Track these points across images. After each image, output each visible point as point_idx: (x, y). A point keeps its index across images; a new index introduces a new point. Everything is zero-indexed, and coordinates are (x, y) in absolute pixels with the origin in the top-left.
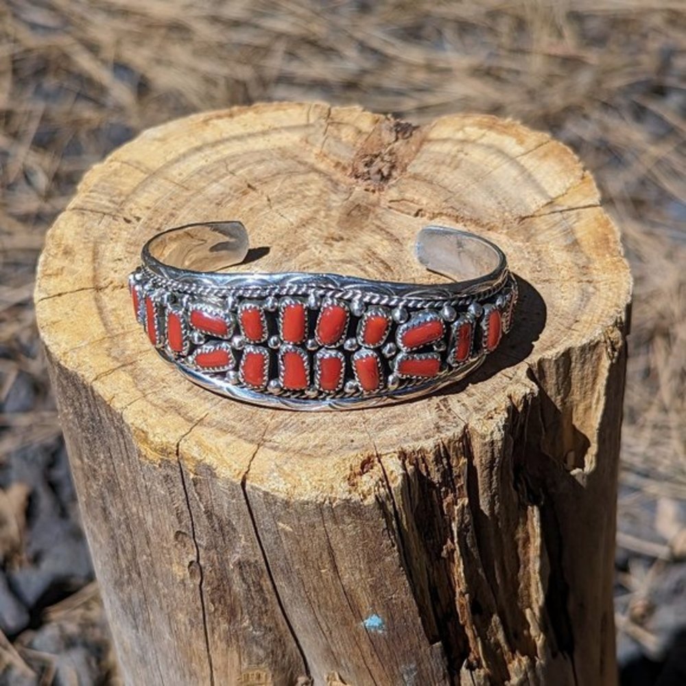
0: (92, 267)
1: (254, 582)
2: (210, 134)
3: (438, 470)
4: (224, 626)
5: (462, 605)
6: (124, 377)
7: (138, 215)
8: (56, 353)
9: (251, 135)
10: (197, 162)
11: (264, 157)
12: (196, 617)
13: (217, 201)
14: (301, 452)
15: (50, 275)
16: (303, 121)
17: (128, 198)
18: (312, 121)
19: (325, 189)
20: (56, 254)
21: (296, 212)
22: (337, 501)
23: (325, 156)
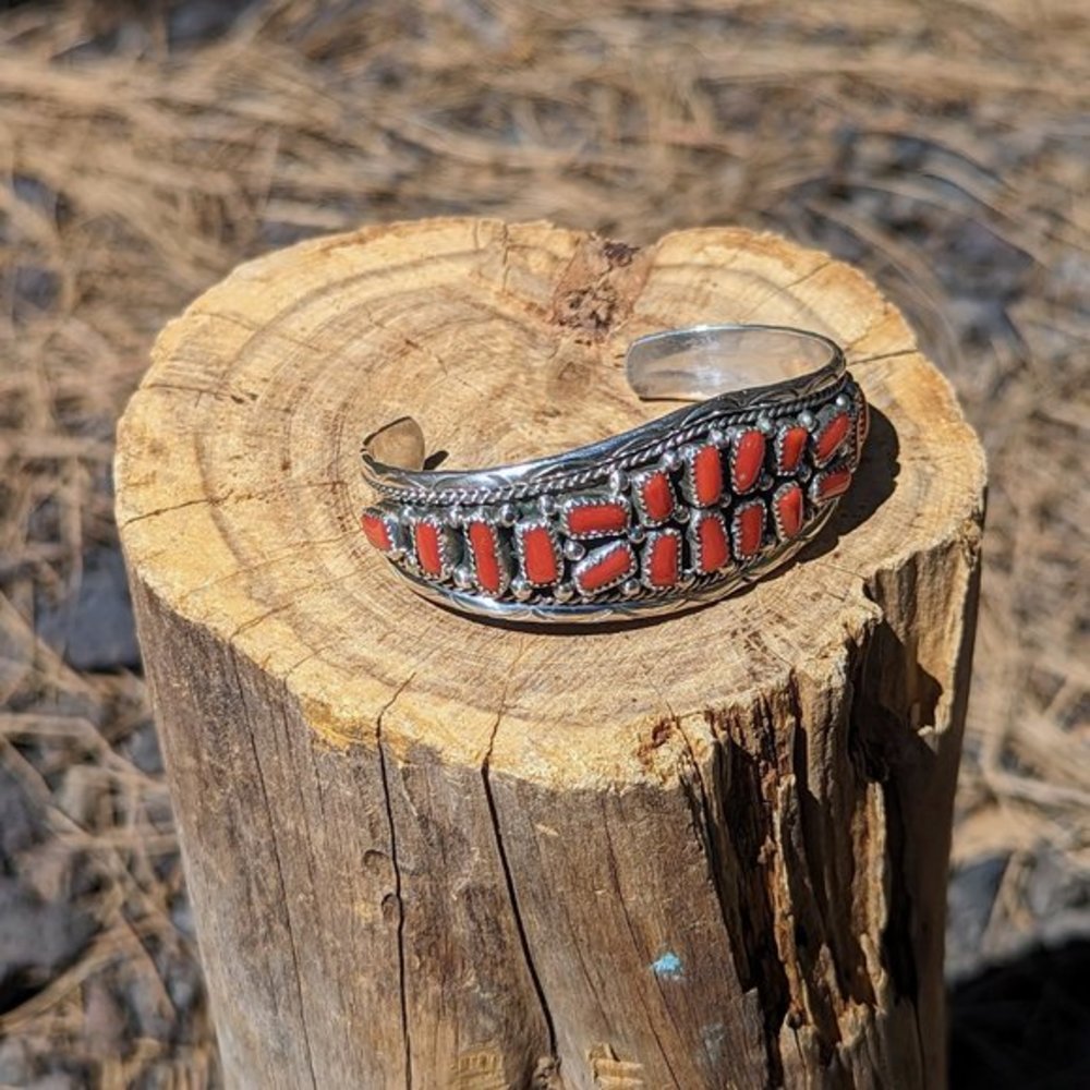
0: (197, 470)
1: (487, 919)
2: (334, 269)
3: (757, 737)
4: (435, 988)
5: (783, 933)
6: (279, 628)
7: (252, 391)
8: (168, 599)
9: (395, 269)
10: (323, 310)
11: (422, 299)
12: (389, 978)
13: (365, 366)
14: (563, 720)
15: (137, 485)
16: (469, 246)
17: (232, 367)
18: (482, 245)
19: (518, 343)
20: (140, 453)
21: (484, 377)
22: (627, 787)
23: (510, 294)
